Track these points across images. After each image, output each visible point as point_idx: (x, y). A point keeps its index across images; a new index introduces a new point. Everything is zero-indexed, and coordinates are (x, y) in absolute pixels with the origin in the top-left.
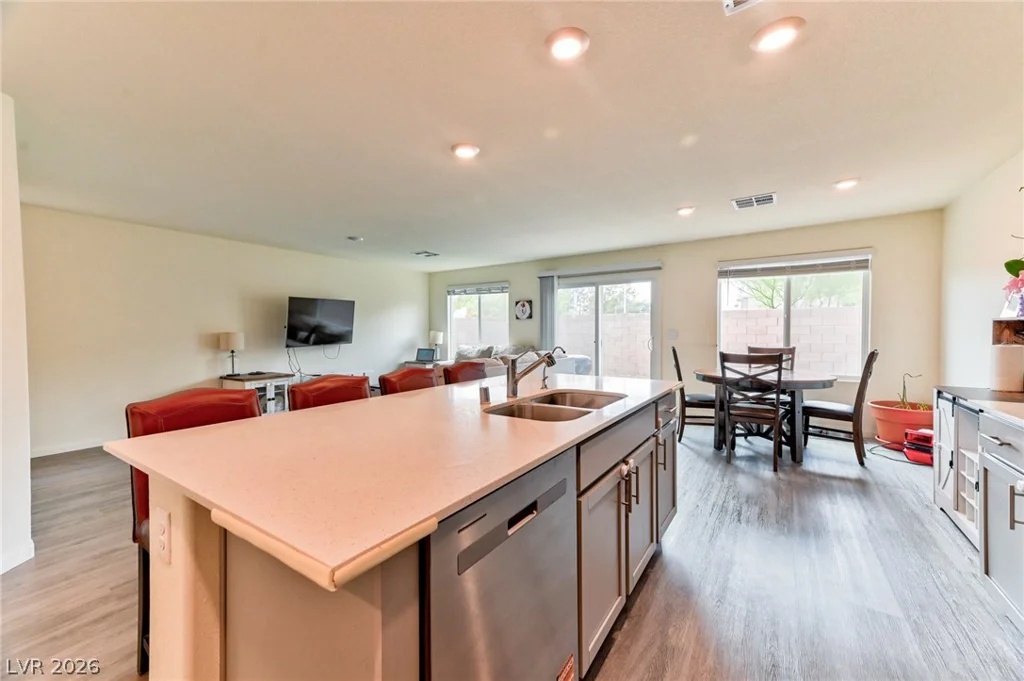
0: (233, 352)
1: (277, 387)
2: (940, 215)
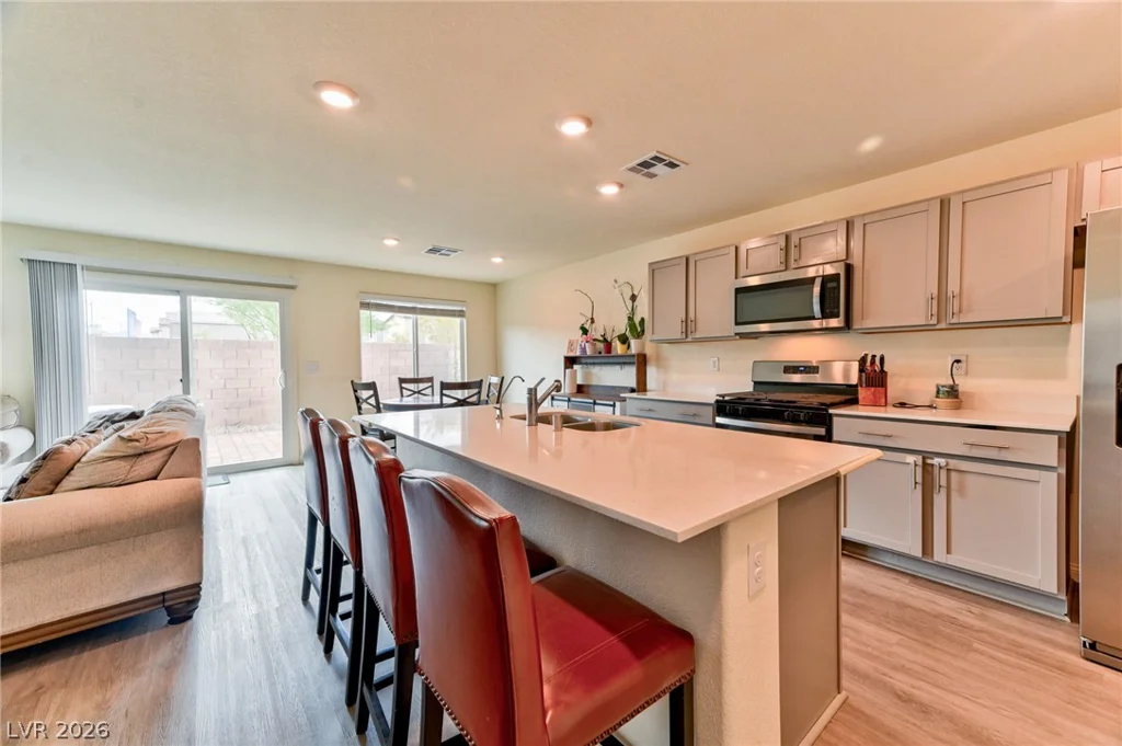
2: (493, 288)
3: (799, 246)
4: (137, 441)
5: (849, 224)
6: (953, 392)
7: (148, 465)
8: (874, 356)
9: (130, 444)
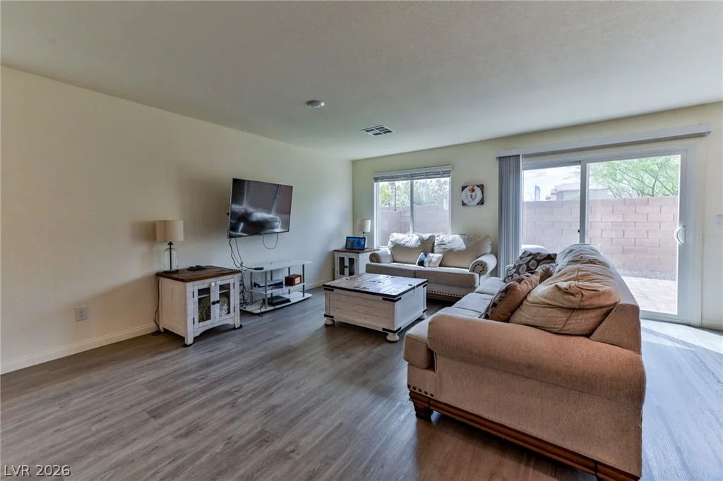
0: (170, 244)
1: (222, 287)
4: (573, 295)
7: (583, 321)
9: (567, 297)
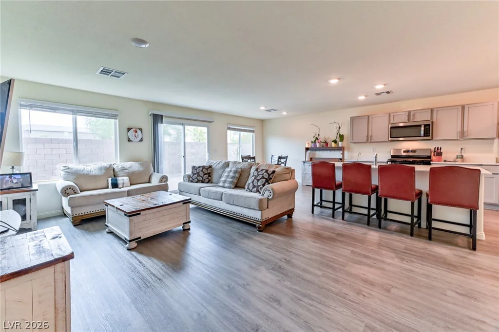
2: (262, 121)
3: (414, 115)
5: (432, 110)
6: (462, 157)
8: (438, 148)
